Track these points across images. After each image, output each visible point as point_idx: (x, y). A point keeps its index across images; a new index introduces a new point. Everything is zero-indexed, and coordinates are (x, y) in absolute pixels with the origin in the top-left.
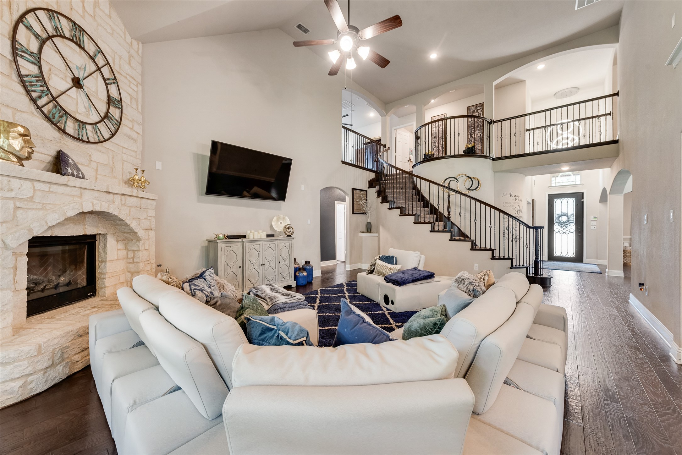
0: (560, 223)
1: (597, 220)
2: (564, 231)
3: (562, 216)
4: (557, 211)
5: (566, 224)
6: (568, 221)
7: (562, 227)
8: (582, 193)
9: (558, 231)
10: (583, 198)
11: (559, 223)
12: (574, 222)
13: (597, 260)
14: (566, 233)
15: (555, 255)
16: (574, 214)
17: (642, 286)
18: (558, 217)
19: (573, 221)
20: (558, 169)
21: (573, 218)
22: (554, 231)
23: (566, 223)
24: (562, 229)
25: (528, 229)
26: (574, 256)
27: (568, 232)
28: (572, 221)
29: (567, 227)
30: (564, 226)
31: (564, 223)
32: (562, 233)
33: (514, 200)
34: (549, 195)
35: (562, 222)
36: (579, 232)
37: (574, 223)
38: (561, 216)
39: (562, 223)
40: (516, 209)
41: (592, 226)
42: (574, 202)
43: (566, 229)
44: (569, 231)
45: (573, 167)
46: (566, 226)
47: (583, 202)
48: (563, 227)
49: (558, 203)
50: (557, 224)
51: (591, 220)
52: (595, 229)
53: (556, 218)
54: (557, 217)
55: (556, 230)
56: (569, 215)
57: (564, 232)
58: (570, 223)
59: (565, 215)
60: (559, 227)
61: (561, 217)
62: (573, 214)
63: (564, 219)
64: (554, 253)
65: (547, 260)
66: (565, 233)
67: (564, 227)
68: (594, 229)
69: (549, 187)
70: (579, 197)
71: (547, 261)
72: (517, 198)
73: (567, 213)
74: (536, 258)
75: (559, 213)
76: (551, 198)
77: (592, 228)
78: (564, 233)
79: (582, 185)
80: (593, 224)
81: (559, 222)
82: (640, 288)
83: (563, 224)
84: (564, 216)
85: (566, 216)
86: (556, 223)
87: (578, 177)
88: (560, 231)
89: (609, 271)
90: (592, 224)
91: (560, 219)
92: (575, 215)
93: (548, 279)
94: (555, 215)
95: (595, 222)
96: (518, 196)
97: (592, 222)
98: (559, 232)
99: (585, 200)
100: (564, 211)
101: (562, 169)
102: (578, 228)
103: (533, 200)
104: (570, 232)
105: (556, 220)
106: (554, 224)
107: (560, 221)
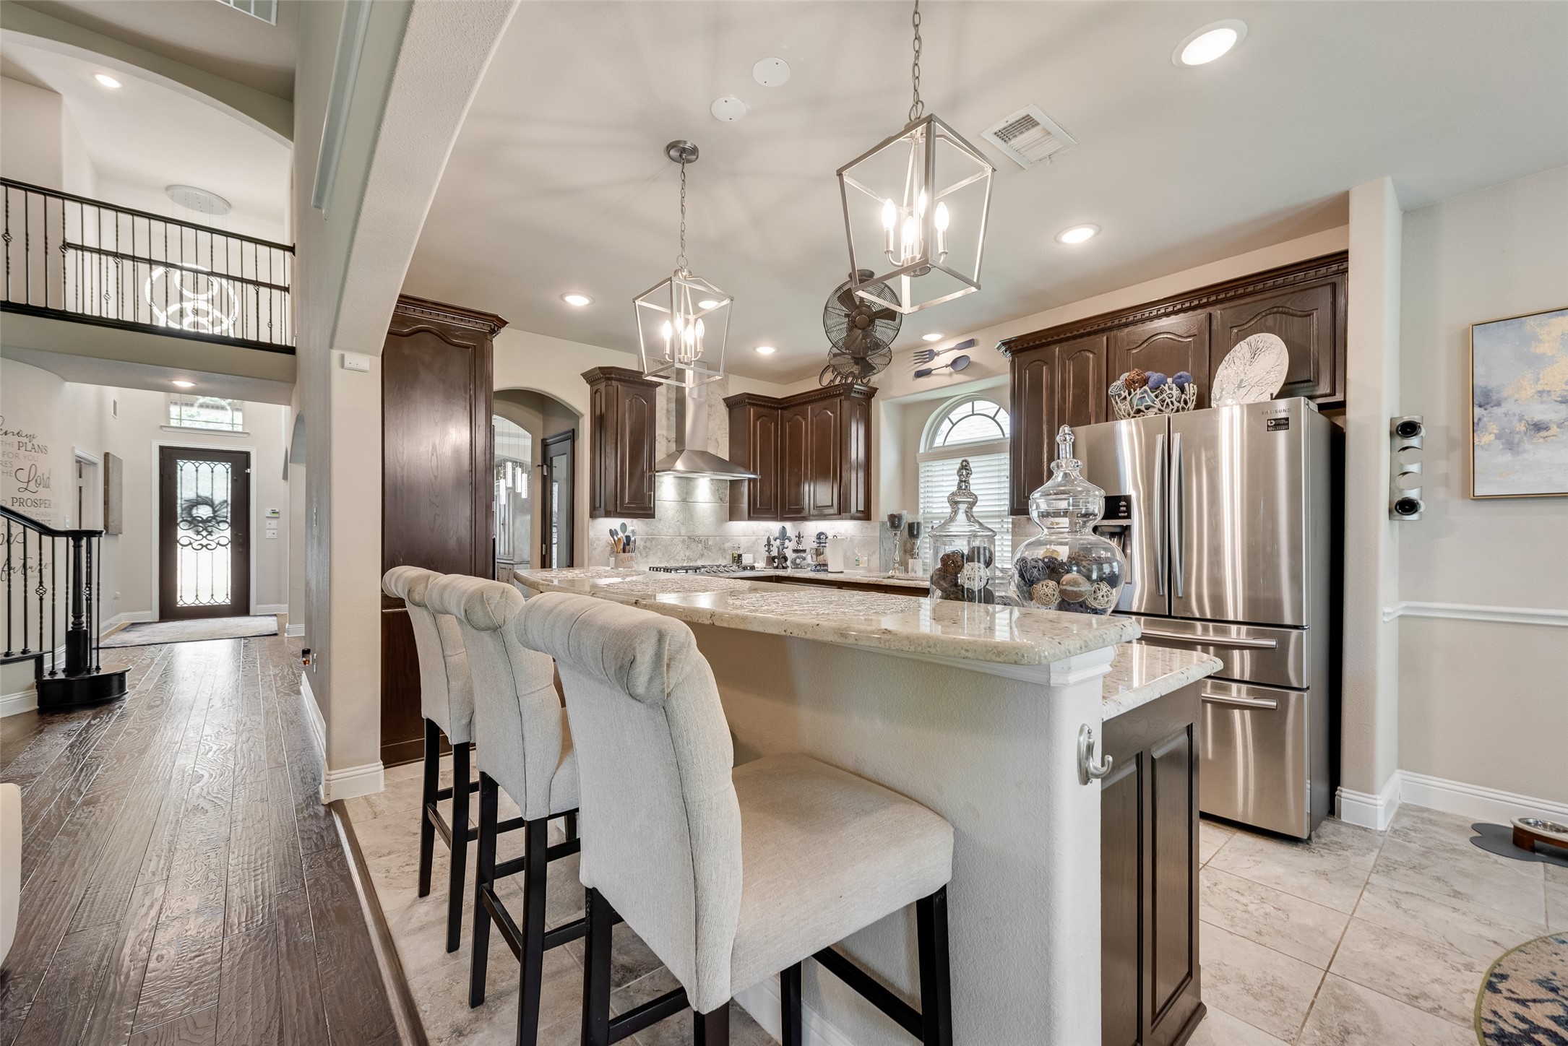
0: (194, 522)
1: (278, 518)
2: (204, 542)
3: (199, 506)
4: (186, 491)
5: (210, 524)
6: (214, 518)
7: (198, 533)
8: (247, 454)
9: (188, 542)
10: (248, 466)
11: (190, 523)
12: (229, 520)
13: (277, 605)
14: (209, 547)
15: (180, 604)
16: (229, 502)
17: (307, 655)
18: (187, 507)
19: (226, 517)
20: (164, 381)
21: (225, 510)
22: (178, 542)
23: (210, 521)
24: (200, 537)
25: (47, 540)
26: (228, 601)
27: (214, 545)
28: (225, 519)
29: (212, 532)
30: (205, 529)
31: (204, 521)
32: (200, 547)
33: (11, 444)
34: (162, 449)
35: (200, 519)
36: (241, 545)
37: (227, 522)
38: (195, 506)
39: (199, 522)
40: (23, 476)
41: (268, 531)
42: (227, 472)
43: (209, 537)
44: (216, 541)
45: (202, 386)
46: (210, 529)
47: (248, 475)
48: (202, 533)
49: (186, 469)
50: (184, 525)
51: (267, 517)
52: (275, 536)
53: (182, 510)
54: (184, 506)
55: (184, 541)
56: (216, 502)
57: (205, 544)
58: (218, 523)
59: (206, 504)
60: (191, 533)
61: (195, 508)
62: (226, 501)
63: (204, 512)
64: (179, 599)
65: (157, 618)
66: (206, 546)
67: (204, 533)
68: (273, 536)
69: (162, 427)
70: (240, 463)
71: (159, 622)
72: (25, 440)
73: (211, 497)
74: (77, 623)
75: (191, 495)
76: (169, 458)
77: (269, 534)
78: (203, 546)
79: (246, 435)
80: (272, 526)
81: (189, 519)
82: (304, 659)
83: (200, 525)
84: (203, 504)
85: (209, 505)
86: (181, 521)
87: (238, 417)
88: (192, 541)
89: (292, 626)
90: (268, 526)
91: (194, 512)
92: (232, 504)
93: (115, 678)
94: (179, 501)
95: (274, 523)
96: (31, 437)
97: (269, 521)
98: (191, 544)
99: (253, 471)
100: (205, 493)
101: (175, 382)
102: (237, 535)
103: (107, 455)
104: (218, 544)
105: (182, 513)
106: (178, 524)
107: (194, 518)
